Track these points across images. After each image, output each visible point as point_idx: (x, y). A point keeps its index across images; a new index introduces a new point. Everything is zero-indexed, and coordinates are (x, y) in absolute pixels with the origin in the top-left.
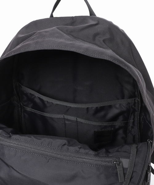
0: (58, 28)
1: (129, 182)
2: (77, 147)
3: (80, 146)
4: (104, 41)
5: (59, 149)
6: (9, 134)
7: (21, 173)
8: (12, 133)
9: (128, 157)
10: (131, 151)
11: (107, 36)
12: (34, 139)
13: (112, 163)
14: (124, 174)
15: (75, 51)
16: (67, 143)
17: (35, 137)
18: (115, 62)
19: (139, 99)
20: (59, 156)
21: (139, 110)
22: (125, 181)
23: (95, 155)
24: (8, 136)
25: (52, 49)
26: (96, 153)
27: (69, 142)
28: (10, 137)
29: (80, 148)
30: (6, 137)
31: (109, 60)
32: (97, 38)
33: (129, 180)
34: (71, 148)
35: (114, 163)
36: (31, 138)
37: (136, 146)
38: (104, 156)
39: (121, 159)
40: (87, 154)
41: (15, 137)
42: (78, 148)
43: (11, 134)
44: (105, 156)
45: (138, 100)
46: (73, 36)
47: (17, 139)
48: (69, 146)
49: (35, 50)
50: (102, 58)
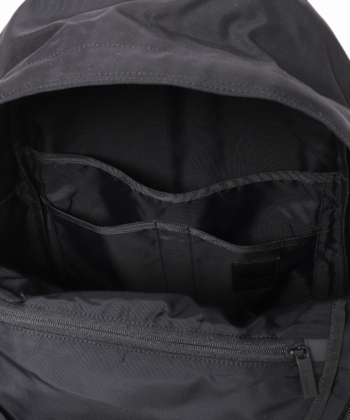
0: (120, 11)
1: (328, 395)
2: (193, 319)
3: (200, 316)
4: (253, 36)
5: (148, 325)
6: (18, 296)
7: (59, 388)
8: (25, 294)
9: (324, 335)
10: (333, 317)
11: (261, 21)
12: (83, 304)
13: (284, 354)
14: (317, 378)
15: (175, 83)
16: (167, 309)
17: (84, 299)
18: (289, 104)
19: (345, 176)
20: (149, 344)
21: (346, 204)
22: (318, 394)
23: (241, 338)
24: (17, 300)
25: (110, 83)
26: (244, 331)
27: (172, 306)
28: (21, 303)
29: (202, 321)
30: (12, 303)
31: (273, 98)
32: (233, 28)
33: (329, 390)
34: (179, 322)
35: (289, 353)
36: (75, 301)
37: (344, 303)
38: (263, 338)
39: (306, 340)
40: (219, 335)
41: (33, 302)
42: (198, 321)
43: (22, 295)
44: (267, 338)
45: (342, 180)
46: (164, 30)
47: (40, 308)
48: (174, 317)
49: (63, 88)
50: (252, 94)
